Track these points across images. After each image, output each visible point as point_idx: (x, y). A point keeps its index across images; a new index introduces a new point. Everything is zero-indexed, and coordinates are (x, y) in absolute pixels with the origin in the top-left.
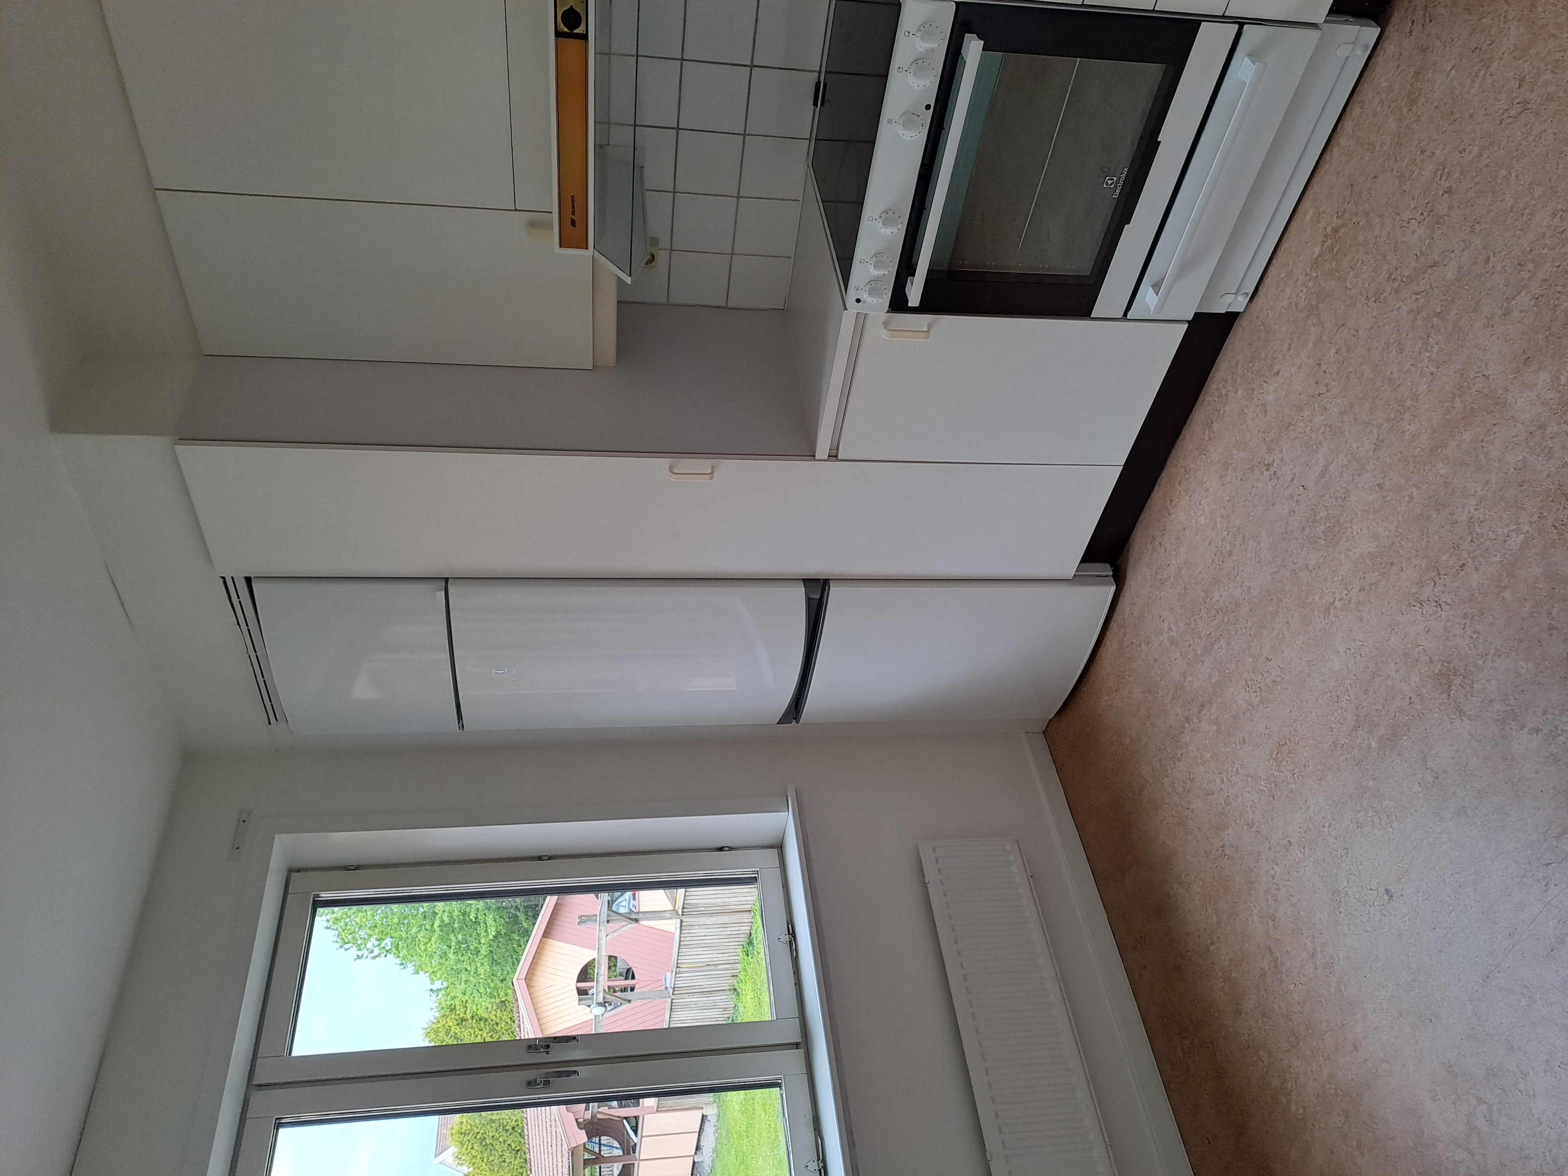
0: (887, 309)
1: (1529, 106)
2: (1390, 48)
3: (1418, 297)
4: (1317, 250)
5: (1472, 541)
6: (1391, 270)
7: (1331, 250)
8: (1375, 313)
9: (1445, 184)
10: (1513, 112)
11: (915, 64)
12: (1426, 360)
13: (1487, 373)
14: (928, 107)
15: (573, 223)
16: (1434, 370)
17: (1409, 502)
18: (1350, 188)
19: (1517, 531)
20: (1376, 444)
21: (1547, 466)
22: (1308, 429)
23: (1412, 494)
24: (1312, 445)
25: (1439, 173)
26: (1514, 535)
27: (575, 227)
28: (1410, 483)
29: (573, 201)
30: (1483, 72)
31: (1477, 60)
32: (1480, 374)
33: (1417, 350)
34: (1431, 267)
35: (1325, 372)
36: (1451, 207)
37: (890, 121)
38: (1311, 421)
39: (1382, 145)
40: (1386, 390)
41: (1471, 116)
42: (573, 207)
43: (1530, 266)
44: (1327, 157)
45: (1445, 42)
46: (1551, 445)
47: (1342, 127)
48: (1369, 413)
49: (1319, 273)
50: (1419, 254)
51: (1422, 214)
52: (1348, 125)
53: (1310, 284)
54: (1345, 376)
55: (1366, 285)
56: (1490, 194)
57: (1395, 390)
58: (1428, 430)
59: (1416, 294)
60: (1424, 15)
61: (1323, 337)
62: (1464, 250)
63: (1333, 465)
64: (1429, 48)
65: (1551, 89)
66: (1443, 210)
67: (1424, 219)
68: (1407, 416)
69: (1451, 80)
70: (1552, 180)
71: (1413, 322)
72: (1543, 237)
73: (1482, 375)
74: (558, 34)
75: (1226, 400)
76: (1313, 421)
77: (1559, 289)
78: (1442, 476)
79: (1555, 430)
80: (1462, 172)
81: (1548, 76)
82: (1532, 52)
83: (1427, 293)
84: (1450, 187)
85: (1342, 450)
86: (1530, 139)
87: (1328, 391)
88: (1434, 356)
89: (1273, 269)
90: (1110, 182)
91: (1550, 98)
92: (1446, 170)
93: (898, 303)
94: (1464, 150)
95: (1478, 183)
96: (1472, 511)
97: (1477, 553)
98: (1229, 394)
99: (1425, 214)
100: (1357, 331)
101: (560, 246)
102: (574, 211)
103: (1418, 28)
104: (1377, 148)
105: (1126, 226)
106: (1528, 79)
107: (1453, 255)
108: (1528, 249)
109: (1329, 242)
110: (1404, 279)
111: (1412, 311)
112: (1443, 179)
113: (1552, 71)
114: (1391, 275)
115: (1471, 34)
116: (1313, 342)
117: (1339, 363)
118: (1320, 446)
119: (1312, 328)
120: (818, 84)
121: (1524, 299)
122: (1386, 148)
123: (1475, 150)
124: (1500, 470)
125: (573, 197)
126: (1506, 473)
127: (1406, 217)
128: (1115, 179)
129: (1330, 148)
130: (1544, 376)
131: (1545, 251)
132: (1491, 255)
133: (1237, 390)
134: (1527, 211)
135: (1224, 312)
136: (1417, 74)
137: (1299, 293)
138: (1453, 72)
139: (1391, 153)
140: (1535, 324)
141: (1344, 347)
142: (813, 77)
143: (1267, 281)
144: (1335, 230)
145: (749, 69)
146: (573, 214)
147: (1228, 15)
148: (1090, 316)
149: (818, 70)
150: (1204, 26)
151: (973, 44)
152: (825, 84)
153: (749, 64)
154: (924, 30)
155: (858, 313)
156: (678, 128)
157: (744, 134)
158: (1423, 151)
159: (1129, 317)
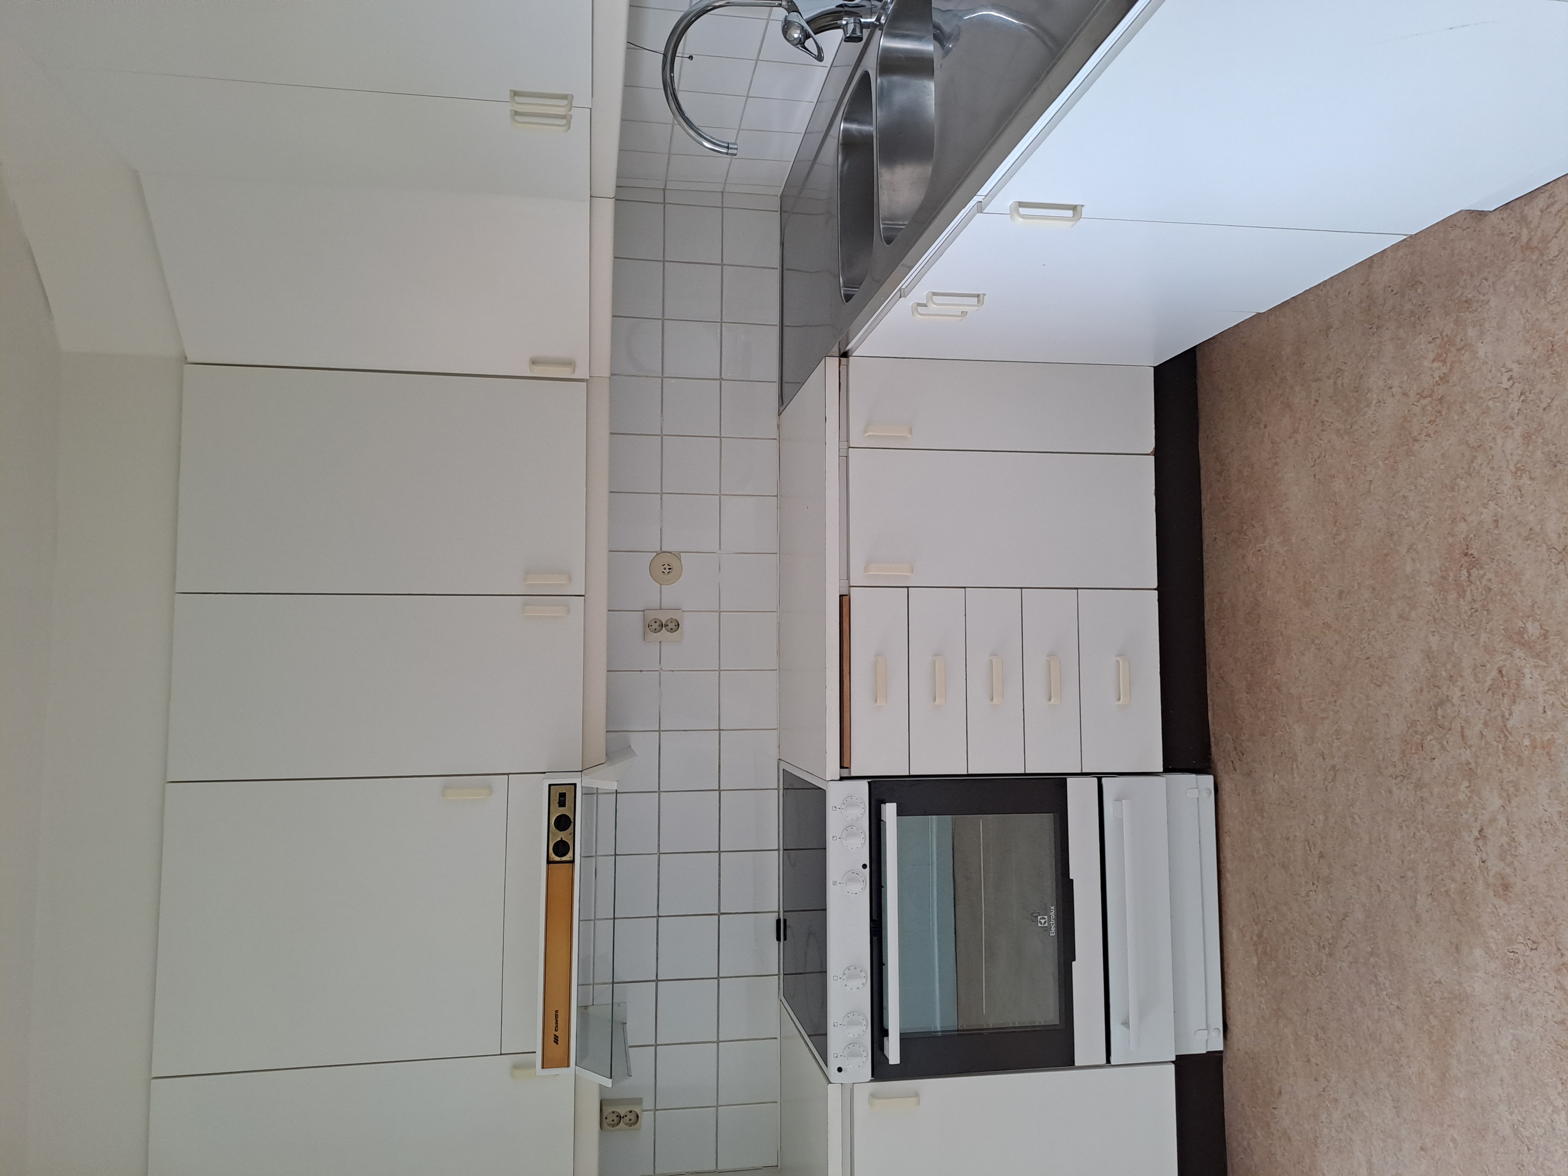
0: (869, 1077)
1: (1337, 768)
2: (1227, 787)
3: (1349, 948)
4: (1255, 961)
5: (1529, 1149)
6: (1317, 941)
7: (1265, 953)
8: (1326, 984)
9: (1316, 853)
10: (1330, 777)
11: (845, 830)
12: (1387, 999)
13: (1437, 979)
14: (864, 866)
15: (556, 1040)
16: (1396, 1003)
17: (1455, 1147)
18: (1253, 897)
19: (1556, 1111)
20: (1396, 1108)
21: (1535, 1031)
22: (1334, 1133)
23: (1453, 1137)
24: (1345, 1146)
25: (1307, 847)
26: (1555, 1116)
27: (557, 1044)
28: (1445, 1126)
29: (557, 1016)
30: (1295, 766)
31: (1287, 760)
32: (1433, 983)
33: (1374, 994)
34: (1344, 919)
35: (1317, 1065)
36: (1330, 866)
37: (835, 883)
38: (1331, 1122)
39: (1258, 852)
40: (1373, 1048)
41: (1305, 797)
42: (557, 1023)
43: (1410, 874)
44: (1224, 884)
45: (1260, 762)
46: (1524, 1009)
47: (1224, 858)
48: (1372, 1080)
49: (1266, 977)
50: (1329, 915)
51: (1313, 884)
52: (1227, 853)
53: (1265, 991)
54: (1334, 1057)
55: (1306, 964)
56: (1350, 840)
57: (1380, 1043)
58: (1426, 1062)
59: (1346, 947)
60: (1237, 754)
61: (1298, 1033)
62: (1358, 892)
63: (1374, 1156)
64: (1251, 771)
65: (1344, 749)
66: (1325, 871)
67: (1317, 887)
68: (1404, 1060)
69: (1278, 782)
70: (1383, 805)
71: (1357, 972)
72: (1405, 847)
73: (1435, 983)
74: (549, 862)
75: (1251, 1150)
76: (1333, 1121)
77: (1440, 877)
78: (1464, 1099)
79: (1518, 993)
80: (1322, 838)
81: (1336, 743)
82: (1317, 735)
83: (1353, 942)
84: (1321, 852)
85: (1372, 1133)
86: (1352, 787)
87: (1329, 1082)
88: (1390, 990)
89: (1230, 999)
90: (1043, 921)
91: (1346, 756)
92: (1311, 842)
93: (880, 1070)
94: (1314, 821)
95: (1337, 838)
96: (1509, 1117)
97: (1540, 1159)
98: (1251, 1142)
99: (1316, 882)
100: (1321, 1009)
101: (543, 1068)
102: (557, 1026)
103: (1238, 764)
104: (1256, 857)
105: (1074, 963)
106: (1326, 752)
107: (1353, 900)
108: (1400, 862)
109: (1260, 947)
110: (1331, 941)
111: (1351, 963)
112: (1312, 850)
113: (1337, 739)
114: (1319, 944)
115: (1273, 747)
116: (1293, 1043)
117: (1323, 1047)
118: (1351, 1143)
119: (1286, 1030)
120: (778, 921)
121: (1423, 901)
122: (1262, 852)
123: (1321, 817)
124: (1504, 1059)
125: (557, 1011)
126: (1510, 1060)
127: (1303, 893)
128: (1046, 917)
129: (1223, 876)
130: (1478, 953)
131: (1412, 856)
132: (1378, 882)
133: (1255, 1134)
134: (1382, 836)
135: (1204, 1052)
136: (1254, 791)
137: (1259, 1006)
138: (1276, 776)
139: (1267, 853)
140: (1443, 914)
141: (1319, 1030)
142: (774, 916)
143: (1231, 1012)
144: (1260, 936)
145: (717, 917)
146: (556, 1030)
147: (1084, 771)
148: (1074, 1065)
149: (777, 910)
150: (1070, 781)
151: (890, 810)
152: (785, 921)
153: (717, 912)
154: (848, 803)
155: (842, 1084)
156: (657, 980)
157: (718, 978)
158: (1288, 839)
159: (1113, 1063)
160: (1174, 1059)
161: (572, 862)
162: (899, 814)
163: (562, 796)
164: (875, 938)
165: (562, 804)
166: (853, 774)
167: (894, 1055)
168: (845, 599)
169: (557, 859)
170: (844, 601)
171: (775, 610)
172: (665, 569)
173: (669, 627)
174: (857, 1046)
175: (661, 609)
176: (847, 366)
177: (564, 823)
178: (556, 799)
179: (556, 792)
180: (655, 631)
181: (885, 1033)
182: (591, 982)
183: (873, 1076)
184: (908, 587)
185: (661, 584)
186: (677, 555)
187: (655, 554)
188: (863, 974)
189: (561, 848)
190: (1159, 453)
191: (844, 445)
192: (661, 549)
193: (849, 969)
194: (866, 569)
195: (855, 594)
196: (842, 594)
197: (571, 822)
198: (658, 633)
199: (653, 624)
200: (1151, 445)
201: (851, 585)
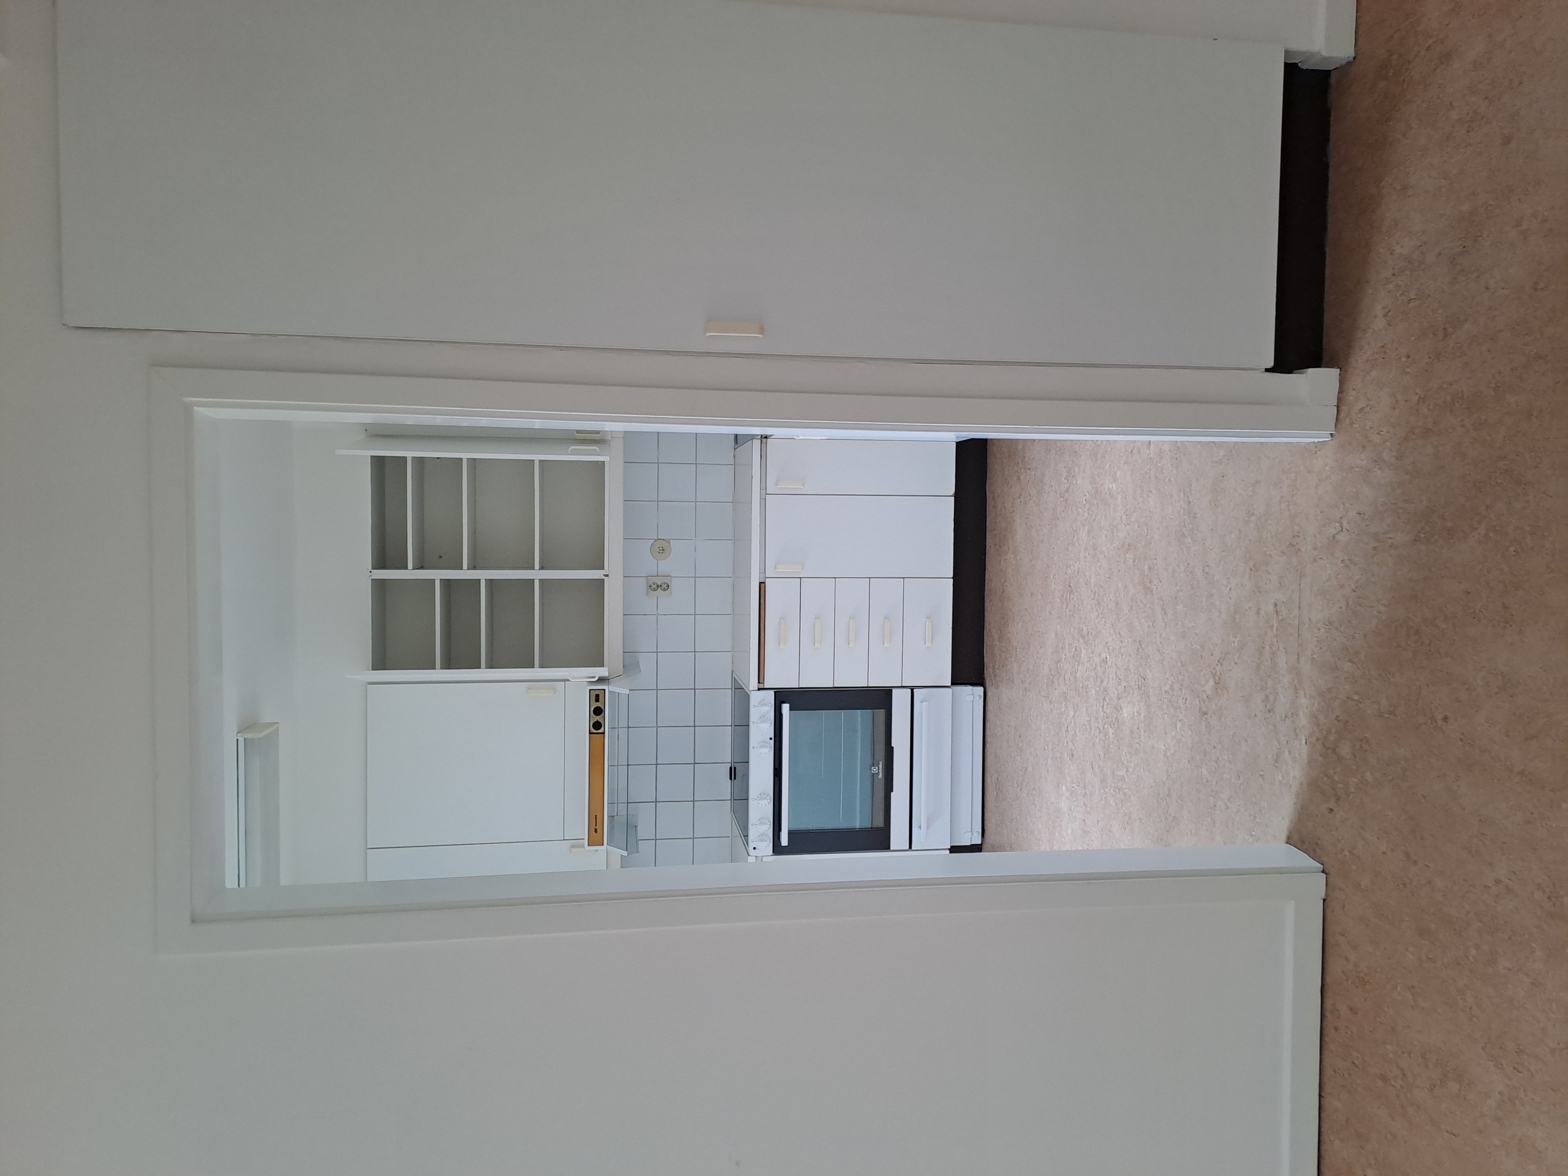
0: (771, 852)
1: (1027, 689)
8: (1019, 806)
10: (1024, 693)
11: (760, 719)
14: (771, 739)
15: (596, 831)
27: (596, 833)
29: (596, 818)
30: (1013, 686)
37: (753, 748)
41: (1016, 704)
42: (596, 822)
43: (1046, 747)
46: (1075, 815)
47: (986, 735)
50: (1021, 768)
52: (988, 732)
55: (1013, 795)
56: (1029, 729)
59: (1026, 786)
60: (994, 676)
61: (1009, 832)
62: (1031, 756)
65: (1029, 679)
67: (1018, 753)
71: (1029, 799)
74: (590, 733)
79: (1073, 807)
80: (1020, 726)
81: (1027, 676)
83: (1028, 783)
84: (1020, 734)
89: (986, 815)
90: (875, 770)
91: (1030, 683)
93: (777, 849)
94: (1018, 717)
95: (1025, 727)
99: (1017, 751)
100: (1016, 819)
101: (589, 845)
102: (596, 824)
104: (998, 735)
105: (892, 793)
107: (1029, 761)
108: (1044, 741)
109: (997, 786)
115: (1006, 674)
119: (1005, 831)
120: (731, 768)
123: (1021, 715)
125: (596, 816)
127: (1013, 756)
128: (877, 767)
129: (986, 745)
132: (1037, 752)
135: (969, 844)
142: (729, 765)
143: (985, 822)
145: (693, 765)
146: (596, 826)
147: (903, 685)
148: (889, 848)
149: (730, 761)
150: (894, 691)
151: (786, 707)
152: (735, 768)
153: (693, 762)
154: (762, 703)
155: (756, 856)
156: (656, 802)
157: (694, 801)
158: (1009, 726)
159: (913, 848)
160: (949, 847)
161: (604, 733)
162: (791, 709)
163: (597, 696)
164: (776, 778)
165: (597, 700)
166: (765, 687)
167: (784, 841)
168: (763, 585)
169: (595, 731)
170: (762, 585)
171: (731, 576)
172: (660, 550)
173: (663, 588)
174: (764, 836)
175: (658, 576)
176: (766, 443)
177: (598, 711)
178: (593, 698)
179: (594, 694)
180: (654, 590)
181: (780, 830)
182: (616, 802)
183: (773, 852)
184: (800, 578)
185: (657, 560)
186: (667, 541)
187: (654, 540)
188: (768, 797)
189: (597, 725)
190: (957, 495)
191: (763, 492)
192: (658, 537)
193: (760, 795)
194: (775, 568)
195: (768, 581)
196: (761, 581)
197: (602, 711)
198: (656, 592)
199: (652, 585)
200: (952, 490)
201: (767, 576)
